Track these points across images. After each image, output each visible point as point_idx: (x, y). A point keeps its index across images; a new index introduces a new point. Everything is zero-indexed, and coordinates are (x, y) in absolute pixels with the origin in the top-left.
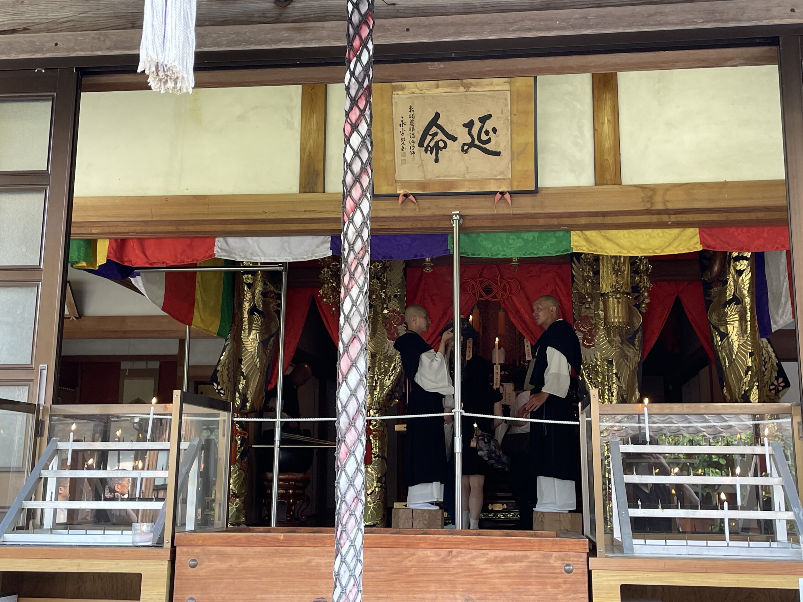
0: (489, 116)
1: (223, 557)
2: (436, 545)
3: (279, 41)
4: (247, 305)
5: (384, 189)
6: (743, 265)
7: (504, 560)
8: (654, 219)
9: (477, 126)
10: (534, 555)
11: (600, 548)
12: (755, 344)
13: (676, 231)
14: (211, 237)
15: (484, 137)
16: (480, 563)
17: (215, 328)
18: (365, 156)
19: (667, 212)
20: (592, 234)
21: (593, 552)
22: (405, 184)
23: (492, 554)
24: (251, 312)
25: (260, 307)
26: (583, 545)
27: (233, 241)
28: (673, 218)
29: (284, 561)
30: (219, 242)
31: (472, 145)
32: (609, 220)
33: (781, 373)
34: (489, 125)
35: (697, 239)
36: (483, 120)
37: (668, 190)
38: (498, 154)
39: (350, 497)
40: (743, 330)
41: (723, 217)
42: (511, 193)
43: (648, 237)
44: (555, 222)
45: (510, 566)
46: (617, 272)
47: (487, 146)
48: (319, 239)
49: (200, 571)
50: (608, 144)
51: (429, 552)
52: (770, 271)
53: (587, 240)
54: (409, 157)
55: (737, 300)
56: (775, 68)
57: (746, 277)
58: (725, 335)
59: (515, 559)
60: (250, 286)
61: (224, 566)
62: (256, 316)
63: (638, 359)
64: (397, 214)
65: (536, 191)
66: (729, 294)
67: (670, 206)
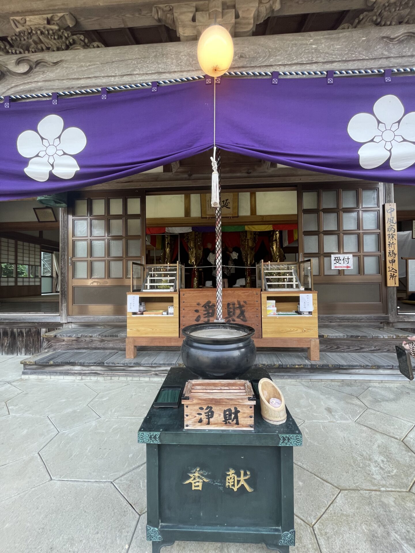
0: (228, 200)
1: (190, 293)
2: (231, 290)
3: (190, 185)
4: (166, 242)
5: (204, 216)
6: (277, 232)
7: (244, 293)
8: (263, 223)
9: (225, 202)
10: (250, 292)
11: (263, 290)
12: (279, 250)
13: (267, 226)
14: (165, 227)
15: (227, 204)
16: (240, 293)
17: (160, 248)
18: (220, 212)
19: (266, 221)
20: (249, 226)
21: (262, 291)
22: (209, 215)
23: (242, 292)
24: (167, 244)
25: (170, 242)
26: (260, 289)
27: (170, 228)
28: (267, 223)
29: (201, 294)
30: (166, 228)
31: (224, 206)
32: (254, 223)
33: (284, 256)
34: (228, 202)
35: (272, 227)
36: (227, 200)
37: (266, 216)
38: (230, 208)
39: (219, 281)
40: (276, 247)
41: (278, 223)
42: (233, 217)
43: (261, 227)
44: (242, 224)
45: (246, 294)
46: (251, 234)
47: (227, 206)
48: (188, 228)
49: (185, 296)
50: (253, 206)
51: (230, 292)
52: (283, 233)
53: (248, 227)
54: (210, 209)
55: (276, 240)
56: (296, 192)
57: (278, 235)
58: (273, 248)
59: (247, 292)
60: (167, 238)
61: (190, 295)
62: (168, 245)
63: (254, 253)
64: (207, 222)
65: (238, 217)
66: (274, 239)
67: (267, 220)
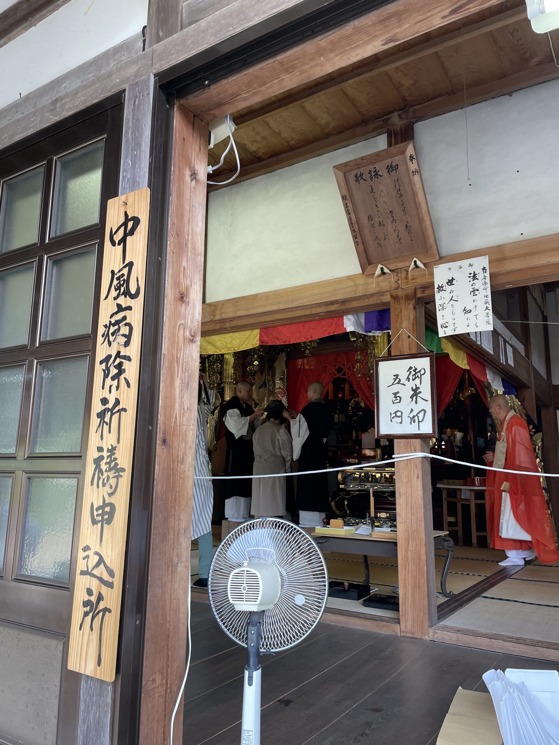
35: (257, 337)
37: (224, 304)
43: (231, 339)
